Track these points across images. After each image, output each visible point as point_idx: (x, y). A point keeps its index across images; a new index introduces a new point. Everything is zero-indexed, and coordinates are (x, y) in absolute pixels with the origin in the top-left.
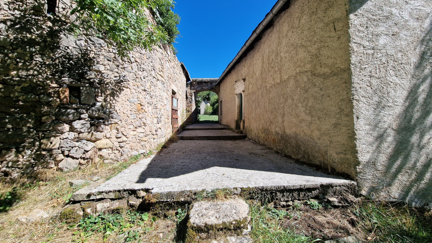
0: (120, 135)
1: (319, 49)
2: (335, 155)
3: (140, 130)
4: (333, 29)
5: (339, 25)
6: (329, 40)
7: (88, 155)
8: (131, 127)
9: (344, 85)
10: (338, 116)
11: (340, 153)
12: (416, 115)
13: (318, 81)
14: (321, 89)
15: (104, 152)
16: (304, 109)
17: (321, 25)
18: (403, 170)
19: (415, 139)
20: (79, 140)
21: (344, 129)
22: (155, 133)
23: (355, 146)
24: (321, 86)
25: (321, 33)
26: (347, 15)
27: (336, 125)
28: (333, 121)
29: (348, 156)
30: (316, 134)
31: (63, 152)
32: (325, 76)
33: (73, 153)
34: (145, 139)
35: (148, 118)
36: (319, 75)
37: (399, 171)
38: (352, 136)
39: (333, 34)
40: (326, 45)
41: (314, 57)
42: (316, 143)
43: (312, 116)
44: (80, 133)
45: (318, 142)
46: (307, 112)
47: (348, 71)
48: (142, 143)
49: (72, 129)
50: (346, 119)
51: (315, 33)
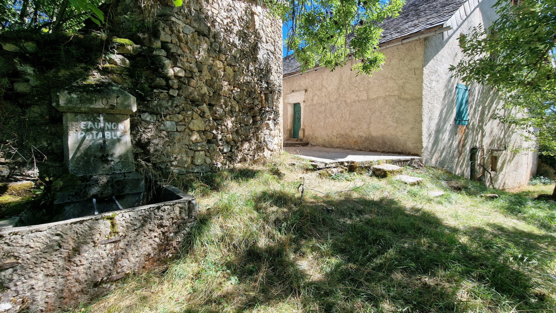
0: (281, 134)
1: (404, 83)
2: (411, 145)
4: (414, 73)
5: (418, 72)
6: (411, 79)
9: (418, 106)
10: (414, 123)
11: (414, 143)
12: (442, 124)
13: (403, 103)
14: (404, 108)
15: (276, 147)
16: (392, 119)
17: (406, 69)
18: (437, 151)
19: (440, 136)
20: (270, 136)
21: (417, 130)
23: (422, 139)
24: (405, 106)
25: (406, 74)
26: (423, 68)
27: (412, 129)
28: (411, 126)
29: (418, 145)
30: (400, 134)
31: (266, 145)
32: (407, 100)
33: (270, 146)
36: (403, 99)
37: (435, 152)
38: (421, 134)
39: (413, 76)
40: (409, 81)
41: (401, 87)
42: (399, 139)
43: (398, 123)
44: (272, 130)
45: (401, 138)
46: (394, 121)
47: (421, 99)
49: (267, 127)
50: (418, 125)
51: (402, 72)
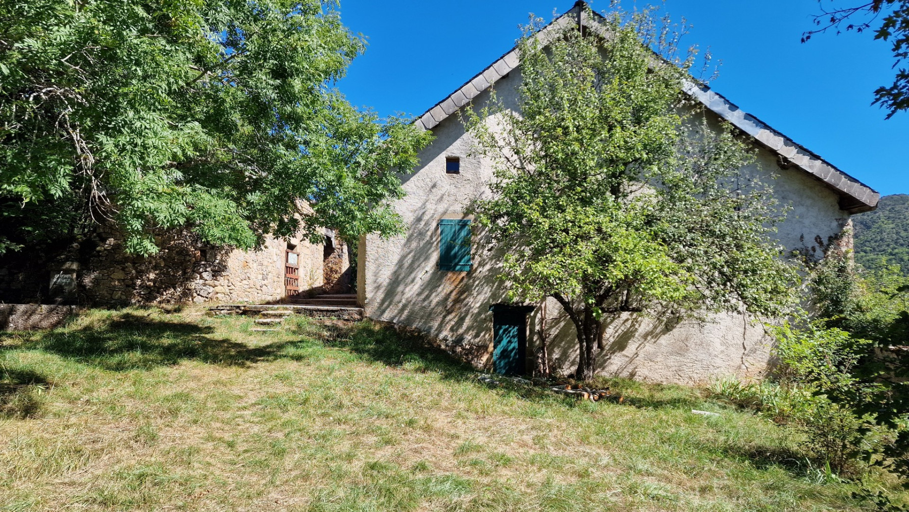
0: (230, 284)
3: (245, 282)
7: (210, 296)
8: (238, 279)
15: (219, 295)
20: (205, 285)
22: (259, 288)
23: (365, 288)
31: (196, 292)
33: (202, 293)
34: (249, 290)
35: (252, 273)
44: (206, 280)
48: (246, 293)
49: (201, 278)
